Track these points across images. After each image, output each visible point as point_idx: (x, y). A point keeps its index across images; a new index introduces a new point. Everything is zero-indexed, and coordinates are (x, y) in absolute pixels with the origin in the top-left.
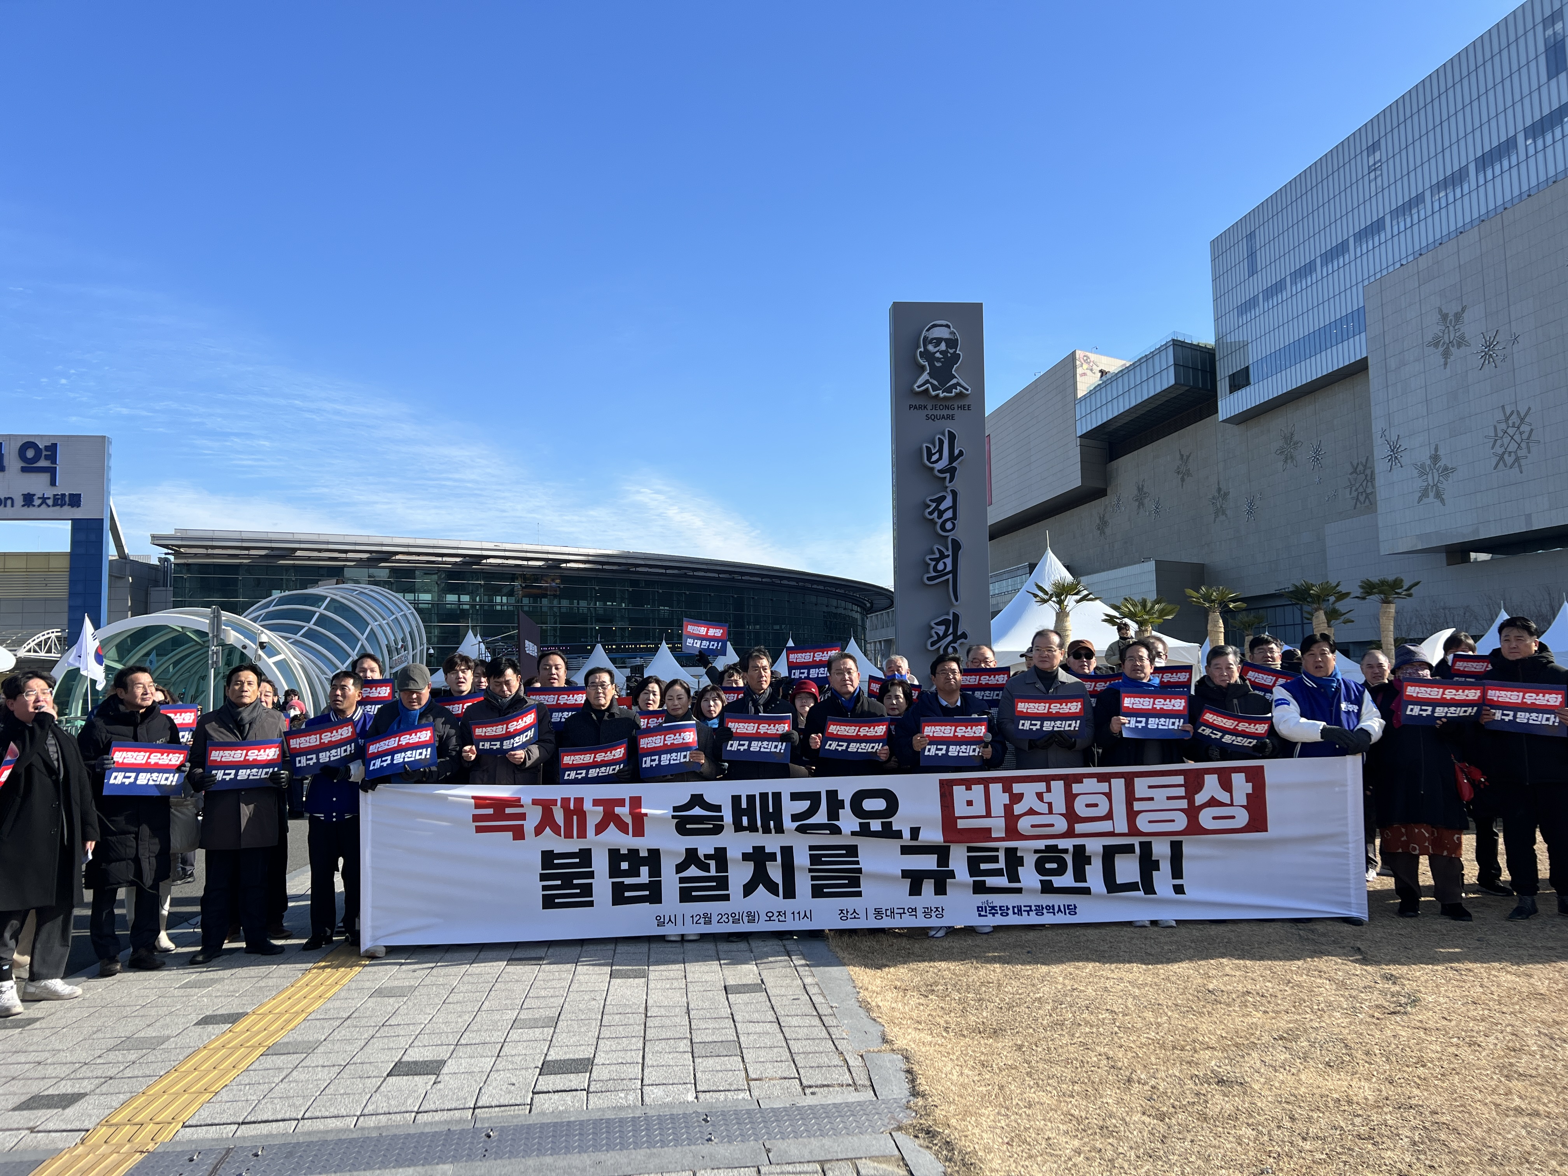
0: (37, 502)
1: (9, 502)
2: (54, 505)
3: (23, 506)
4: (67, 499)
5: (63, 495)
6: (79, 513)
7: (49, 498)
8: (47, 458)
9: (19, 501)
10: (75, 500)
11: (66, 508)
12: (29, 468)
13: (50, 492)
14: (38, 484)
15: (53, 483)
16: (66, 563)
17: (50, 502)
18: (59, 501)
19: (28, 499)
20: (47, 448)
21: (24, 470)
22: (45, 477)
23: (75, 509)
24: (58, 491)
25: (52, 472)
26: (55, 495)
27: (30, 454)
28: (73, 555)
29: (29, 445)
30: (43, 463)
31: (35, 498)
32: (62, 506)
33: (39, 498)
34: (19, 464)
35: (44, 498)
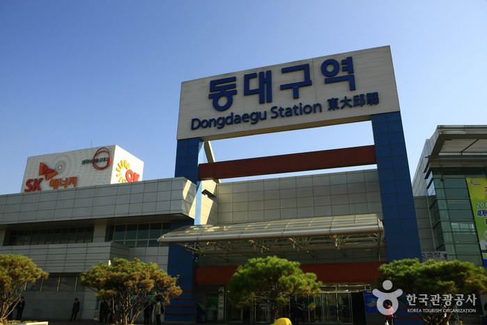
0: (340, 105)
1: (318, 109)
2: (355, 106)
3: (329, 109)
4: (365, 98)
5: (362, 95)
6: (378, 111)
7: (350, 100)
8: (344, 70)
9: (325, 106)
10: (373, 98)
11: (366, 107)
12: (330, 79)
13: (350, 95)
14: (340, 91)
15: (353, 88)
17: (351, 103)
18: (359, 101)
19: (333, 104)
20: (343, 62)
21: (327, 82)
22: (345, 84)
23: (374, 106)
24: (358, 92)
25: (351, 79)
26: (355, 97)
27: (330, 69)
28: (377, 146)
29: (329, 62)
30: (341, 74)
31: (339, 101)
32: (362, 105)
33: (342, 101)
34: (323, 78)
35: (346, 101)
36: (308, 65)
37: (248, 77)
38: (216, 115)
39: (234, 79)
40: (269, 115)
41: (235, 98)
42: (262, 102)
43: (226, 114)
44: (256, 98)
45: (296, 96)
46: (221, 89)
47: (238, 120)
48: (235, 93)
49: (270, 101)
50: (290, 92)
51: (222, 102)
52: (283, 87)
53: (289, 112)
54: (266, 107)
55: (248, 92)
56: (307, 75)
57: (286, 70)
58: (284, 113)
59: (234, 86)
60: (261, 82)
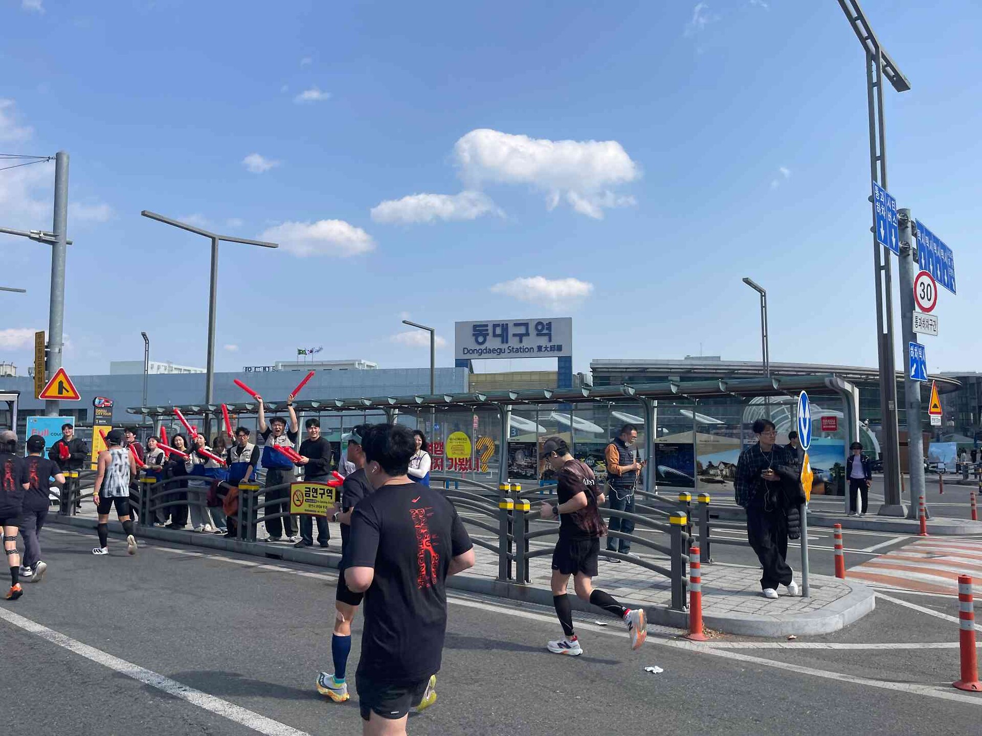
0: (543, 349)
1: (532, 350)
2: (550, 351)
3: (538, 351)
4: (556, 348)
5: (555, 346)
6: (561, 354)
7: (548, 347)
8: (547, 329)
9: (536, 349)
10: (559, 348)
11: (556, 352)
13: (549, 345)
14: (543, 341)
15: (550, 340)
16: (555, 377)
17: (549, 349)
18: (553, 348)
19: (540, 348)
20: (547, 324)
21: (538, 335)
22: (546, 338)
23: (560, 352)
24: (552, 344)
25: (549, 335)
26: (551, 346)
27: (540, 327)
28: (559, 373)
29: (540, 323)
30: (545, 331)
31: (543, 347)
32: (554, 351)
34: (535, 333)
35: (546, 348)
36: (528, 323)
37: (495, 326)
38: (478, 347)
39: (487, 326)
40: (507, 351)
41: (488, 338)
42: (503, 342)
43: (483, 347)
44: (499, 339)
45: (521, 341)
46: (480, 330)
47: (490, 351)
48: (488, 334)
49: (507, 342)
50: (518, 338)
51: (481, 339)
52: (514, 335)
53: (517, 351)
54: (505, 346)
55: (495, 335)
56: (527, 329)
57: (517, 325)
58: (514, 350)
59: (487, 330)
60: (502, 330)
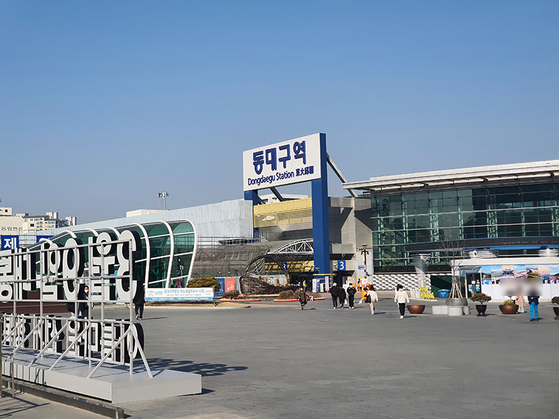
0: (300, 173)
2: (305, 174)
3: (297, 176)
4: (309, 169)
7: (304, 170)
8: (302, 149)
9: (295, 174)
10: (312, 170)
12: (297, 156)
13: (304, 167)
14: (300, 164)
15: (305, 162)
17: (304, 172)
18: (307, 171)
19: (298, 172)
20: (302, 144)
21: (295, 157)
22: (302, 160)
23: (312, 175)
24: (306, 166)
25: (303, 156)
27: (297, 148)
29: (296, 144)
30: (301, 152)
31: (300, 171)
32: (308, 173)
34: (294, 155)
35: (302, 171)
36: (289, 145)
37: (268, 151)
38: (257, 176)
39: (262, 152)
40: (276, 178)
41: (263, 166)
42: (273, 169)
43: (260, 176)
44: (270, 166)
45: (285, 166)
46: (258, 159)
47: (265, 180)
48: (263, 162)
49: (276, 169)
50: (282, 163)
51: (259, 167)
52: (281, 160)
53: (283, 177)
54: (275, 172)
55: (268, 163)
56: (289, 152)
57: (281, 148)
58: (281, 177)
59: (262, 157)
60: (272, 156)
